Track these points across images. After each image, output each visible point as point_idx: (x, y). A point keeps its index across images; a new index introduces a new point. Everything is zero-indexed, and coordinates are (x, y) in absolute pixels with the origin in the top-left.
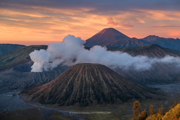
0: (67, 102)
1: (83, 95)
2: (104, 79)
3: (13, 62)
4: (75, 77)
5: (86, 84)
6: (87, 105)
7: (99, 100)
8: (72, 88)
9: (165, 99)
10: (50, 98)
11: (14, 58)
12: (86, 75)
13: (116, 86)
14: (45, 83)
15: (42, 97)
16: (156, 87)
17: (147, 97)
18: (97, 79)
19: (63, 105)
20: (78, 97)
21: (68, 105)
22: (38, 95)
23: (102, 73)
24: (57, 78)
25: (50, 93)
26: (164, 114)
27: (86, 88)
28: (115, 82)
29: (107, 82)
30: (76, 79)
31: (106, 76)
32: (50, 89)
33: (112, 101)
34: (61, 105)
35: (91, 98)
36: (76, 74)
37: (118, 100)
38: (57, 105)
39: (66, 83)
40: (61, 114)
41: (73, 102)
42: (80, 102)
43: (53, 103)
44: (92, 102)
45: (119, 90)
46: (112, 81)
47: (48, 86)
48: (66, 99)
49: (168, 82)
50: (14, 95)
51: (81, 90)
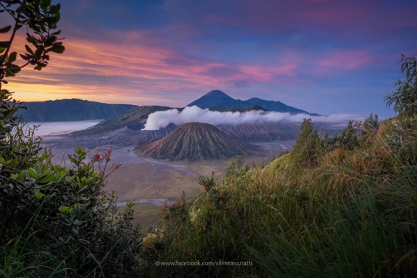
0: (177, 157)
1: (191, 151)
2: (211, 136)
3: (127, 121)
4: (184, 135)
5: (194, 142)
6: (195, 160)
7: (205, 156)
8: (182, 145)
9: (265, 156)
10: (161, 154)
11: (128, 117)
12: (194, 134)
13: (221, 144)
14: (156, 140)
15: (155, 152)
16: (258, 144)
17: (249, 154)
18: (204, 137)
19: (173, 160)
20: (187, 153)
21: (178, 160)
22: (151, 151)
23: (209, 132)
24: (168, 136)
25: (162, 149)
26: (263, 167)
27: (194, 145)
28: (220, 140)
29: (213, 140)
30: (185, 137)
31: (213, 134)
32: (161, 146)
33: (218, 157)
34: (172, 161)
35: (199, 154)
36: (185, 133)
37: (223, 156)
38: (168, 160)
39: (176, 140)
40: (171, 168)
41: (183, 158)
42: (188, 157)
43: (164, 158)
44: (199, 158)
45: (224, 147)
46: (218, 139)
47: (160, 143)
48: (176, 155)
49: (267, 140)
50: (129, 151)
51: (189, 147)
